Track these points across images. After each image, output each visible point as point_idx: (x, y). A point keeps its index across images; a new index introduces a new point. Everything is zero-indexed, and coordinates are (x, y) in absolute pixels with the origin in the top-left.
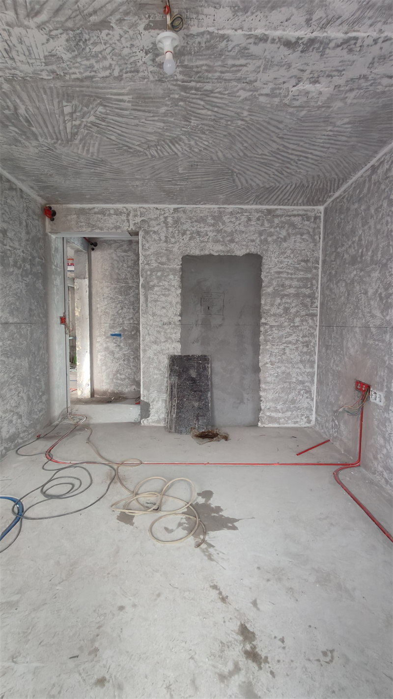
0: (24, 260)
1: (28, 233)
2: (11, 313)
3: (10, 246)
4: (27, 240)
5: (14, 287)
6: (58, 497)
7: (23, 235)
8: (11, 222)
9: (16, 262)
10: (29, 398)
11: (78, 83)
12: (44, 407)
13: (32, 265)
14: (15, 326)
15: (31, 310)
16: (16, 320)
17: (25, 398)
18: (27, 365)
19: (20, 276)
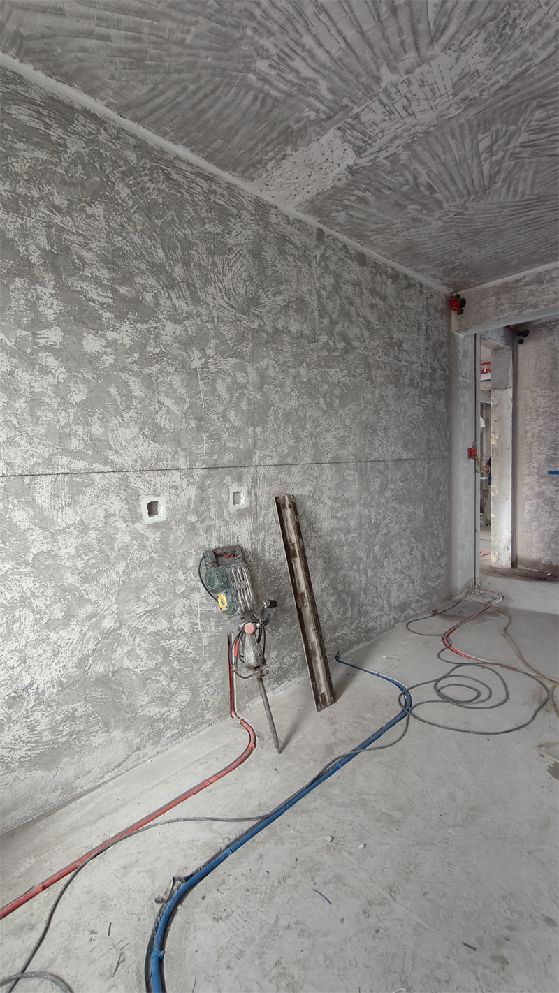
0: (422, 376)
1: (428, 339)
2: (405, 446)
3: (406, 361)
4: (427, 349)
5: (410, 412)
6: (457, 703)
7: (422, 344)
8: (408, 330)
9: (412, 380)
10: (424, 559)
11: (501, 94)
12: (442, 572)
13: (432, 380)
14: (409, 463)
15: (429, 441)
16: (410, 455)
17: (419, 557)
18: (423, 514)
19: (416, 398)
